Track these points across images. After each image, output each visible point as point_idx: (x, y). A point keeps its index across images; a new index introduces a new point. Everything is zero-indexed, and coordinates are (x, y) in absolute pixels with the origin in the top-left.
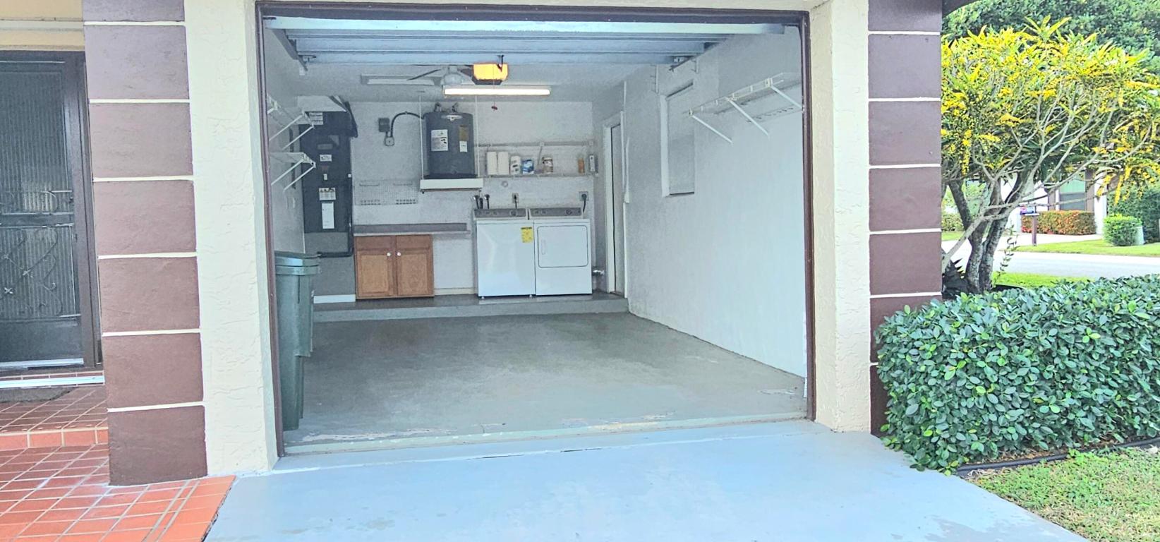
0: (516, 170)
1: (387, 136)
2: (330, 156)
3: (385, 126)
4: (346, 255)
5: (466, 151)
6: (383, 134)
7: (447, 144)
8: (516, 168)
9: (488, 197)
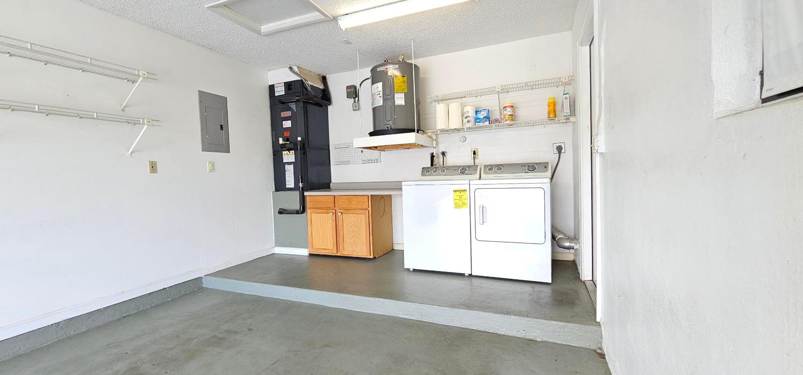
0: (468, 122)
1: (355, 102)
2: (290, 122)
3: (353, 92)
4: (297, 212)
5: (404, 104)
6: (352, 100)
7: (382, 98)
8: (468, 119)
9: (443, 154)
